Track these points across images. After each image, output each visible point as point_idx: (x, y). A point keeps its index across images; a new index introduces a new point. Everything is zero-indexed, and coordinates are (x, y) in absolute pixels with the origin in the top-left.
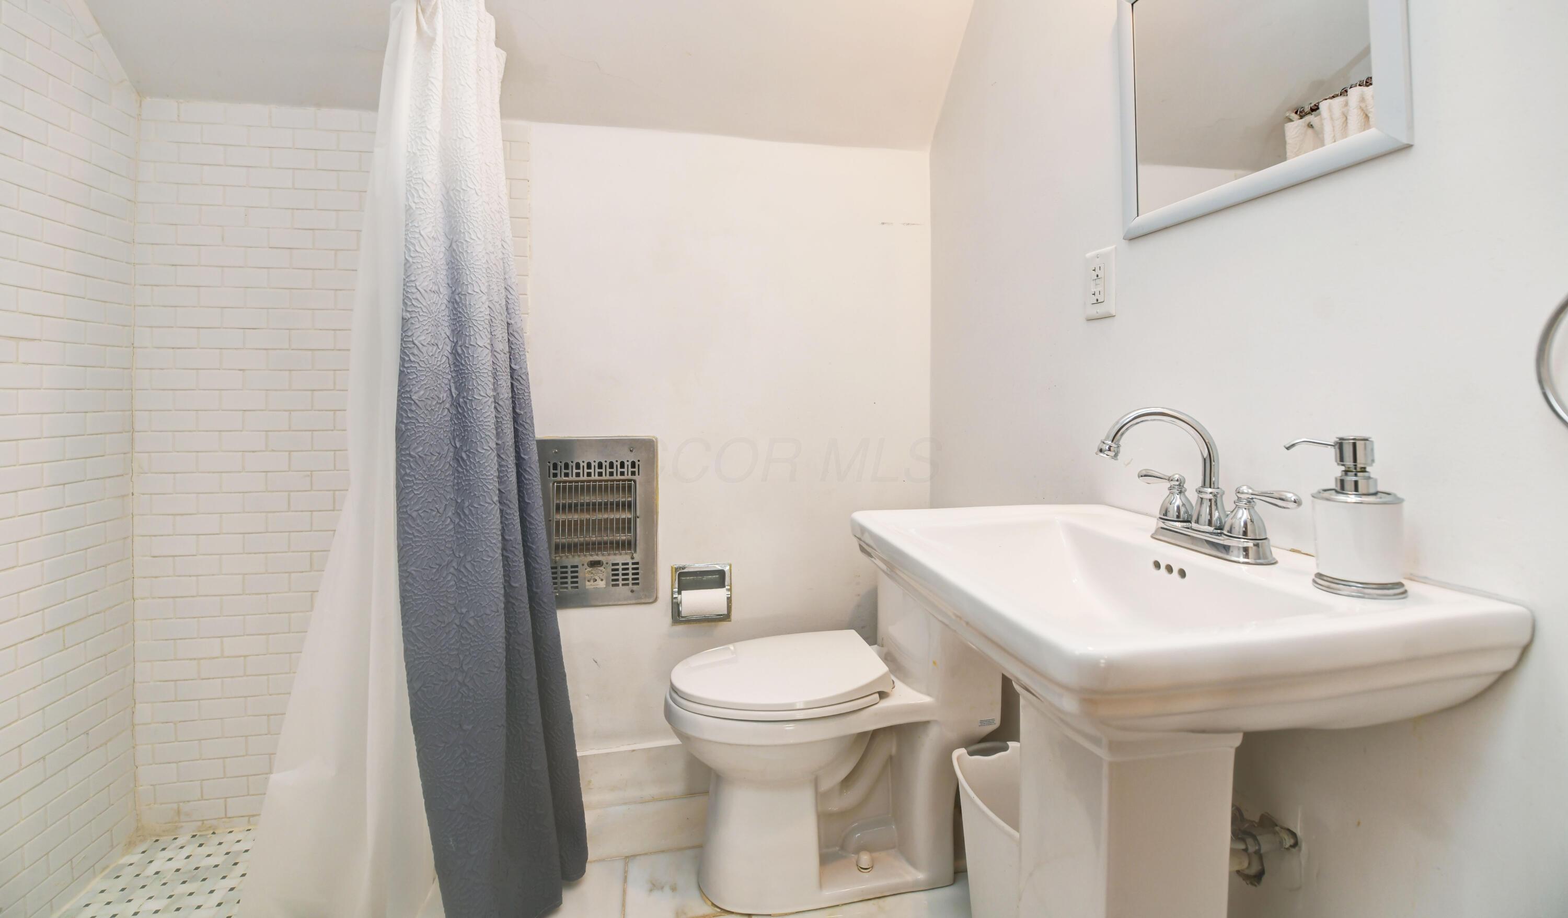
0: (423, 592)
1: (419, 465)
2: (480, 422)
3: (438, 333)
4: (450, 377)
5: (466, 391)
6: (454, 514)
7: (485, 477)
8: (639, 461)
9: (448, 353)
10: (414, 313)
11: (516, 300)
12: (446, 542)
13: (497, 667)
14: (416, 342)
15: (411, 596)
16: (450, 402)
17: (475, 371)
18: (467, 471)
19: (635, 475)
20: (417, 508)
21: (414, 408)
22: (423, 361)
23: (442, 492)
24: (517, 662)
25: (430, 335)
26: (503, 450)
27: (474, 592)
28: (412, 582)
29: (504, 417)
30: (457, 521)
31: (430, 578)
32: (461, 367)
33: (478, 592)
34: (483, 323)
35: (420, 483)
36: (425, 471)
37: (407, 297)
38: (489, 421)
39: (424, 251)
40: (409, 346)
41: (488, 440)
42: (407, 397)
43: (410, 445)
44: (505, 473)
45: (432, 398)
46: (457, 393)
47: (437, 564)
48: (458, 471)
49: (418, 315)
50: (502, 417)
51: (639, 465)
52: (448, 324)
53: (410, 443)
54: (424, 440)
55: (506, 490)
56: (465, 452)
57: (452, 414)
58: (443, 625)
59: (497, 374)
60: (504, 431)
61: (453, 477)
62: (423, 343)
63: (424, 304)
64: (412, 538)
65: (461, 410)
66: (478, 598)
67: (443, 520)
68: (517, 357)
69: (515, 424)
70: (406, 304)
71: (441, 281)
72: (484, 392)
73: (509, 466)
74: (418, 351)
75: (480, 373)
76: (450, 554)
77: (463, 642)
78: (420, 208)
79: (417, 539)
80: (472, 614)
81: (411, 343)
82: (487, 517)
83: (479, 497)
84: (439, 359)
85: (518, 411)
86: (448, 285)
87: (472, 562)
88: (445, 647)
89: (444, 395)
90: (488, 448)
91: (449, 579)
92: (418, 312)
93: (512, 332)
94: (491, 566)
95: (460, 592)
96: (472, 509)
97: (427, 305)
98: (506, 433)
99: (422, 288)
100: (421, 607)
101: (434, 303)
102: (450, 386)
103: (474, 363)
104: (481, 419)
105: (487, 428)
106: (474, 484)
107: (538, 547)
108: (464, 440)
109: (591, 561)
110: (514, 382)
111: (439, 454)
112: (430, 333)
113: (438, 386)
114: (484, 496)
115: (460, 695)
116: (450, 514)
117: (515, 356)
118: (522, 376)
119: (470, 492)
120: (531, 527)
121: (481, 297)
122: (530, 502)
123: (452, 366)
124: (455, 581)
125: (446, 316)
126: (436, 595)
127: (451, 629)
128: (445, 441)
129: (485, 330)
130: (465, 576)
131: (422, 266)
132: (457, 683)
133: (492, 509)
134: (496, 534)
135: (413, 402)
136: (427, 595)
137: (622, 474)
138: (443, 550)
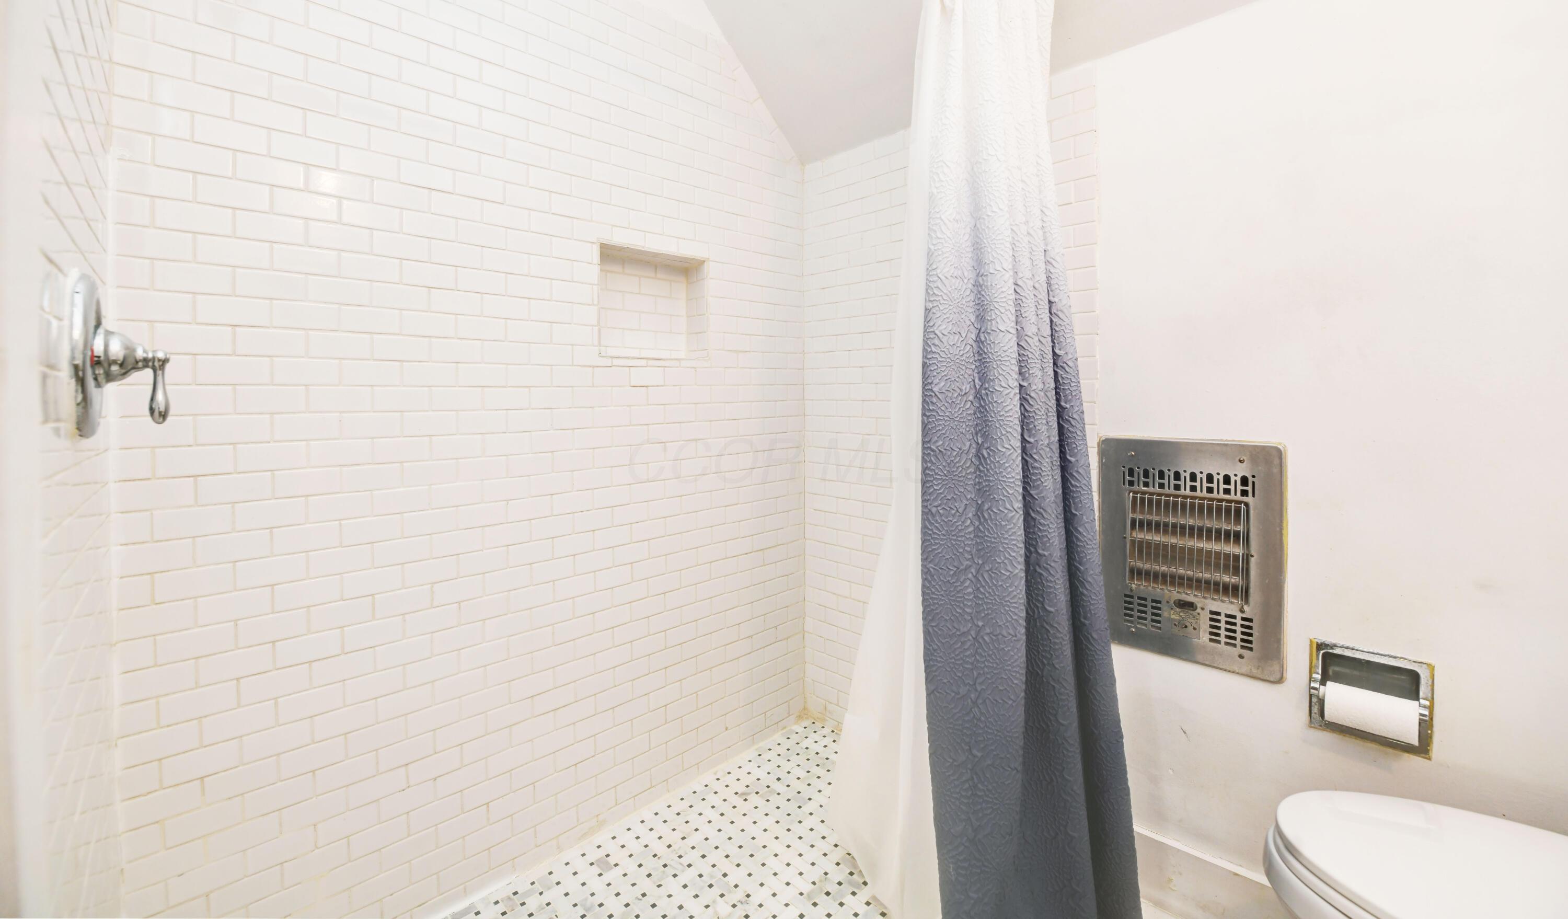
0: (940, 592)
1: (939, 460)
2: (1000, 416)
3: (961, 320)
4: (973, 367)
5: (988, 382)
6: (974, 515)
7: (1005, 479)
8: (1254, 476)
9: (972, 341)
10: (935, 302)
11: (1060, 274)
12: (965, 545)
13: (1012, 700)
14: (937, 332)
15: (929, 593)
16: (974, 394)
17: (996, 359)
18: (988, 470)
19: (1247, 496)
20: (936, 504)
21: (934, 400)
22: (944, 351)
23: (963, 490)
24: (1052, 700)
25: (951, 323)
26: (1036, 449)
27: (991, 606)
28: (930, 579)
29: (1037, 412)
30: (977, 523)
31: (947, 579)
32: (984, 356)
33: (994, 608)
34: (1004, 305)
35: (939, 478)
36: (944, 467)
37: (930, 286)
38: (1011, 416)
39: (945, 236)
40: (931, 336)
41: (1010, 438)
42: (929, 389)
43: (931, 439)
44: (1038, 477)
45: (953, 390)
46: (981, 384)
47: (955, 567)
48: (979, 468)
49: (938, 304)
50: (1034, 411)
51: (1254, 483)
52: (973, 310)
53: (931, 436)
54: (944, 434)
55: (1039, 496)
56: (986, 449)
57: (975, 406)
58: (958, 633)
59: (1029, 362)
60: (1037, 428)
61: (975, 475)
62: (943, 332)
63: (945, 291)
64: (931, 534)
65: (984, 403)
66: (994, 614)
67: (962, 520)
68: (1062, 340)
69: (1060, 420)
70: (929, 293)
71: (966, 265)
72: (1005, 383)
73: (1043, 469)
74: (939, 341)
75: (1001, 361)
76: (969, 559)
77: (978, 657)
78: (941, 192)
79: (935, 536)
80: (988, 631)
81: (933, 333)
82: (1006, 525)
83: (998, 501)
84: (962, 348)
85: (1063, 404)
86: (973, 267)
87: (990, 572)
88: (959, 657)
89: (966, 387)
90: (1010, 447)
91: (966, 584)
92: (939, 300)
93: (1055, 311)
94: (1010, 581)
95: (977, 602)
96: (992, 513)
97: (947, 292)
98: (1039, 430)
99: (943, 275)
100: (937, 608)
101: (956, 289)
102: (974, 377)
103: (996, 350)
104: (1002, 413)
105: (1008, 423)
106: (993, 485)
107: (1087, 569)
108: (986, 436)
109: (1180, 600)
110: (1058, 370)
111: (960, 449)
112: (951, 321)
113: (961, 377)
114: (1004, 500)
115: (972, 715)
116: (970, 515)
117: (1059, 340)
118: (1068, 362)
119: (990, 495)
120: (1078, 543)
121: (1003, 275)
122: (1077, 513)
123: (976, 355)
124: (973, 589)
125: (971, 302)
126: (952, 599)
127: (966, 640)
128: (968, 436)
129: (1008, 313)
130: (983, 587)
131: (942, 251)
132: (969, 700)
133: (1012, 517)
134: (1017, 546)
135: (933, 394)
136: (943, 596)
137: (1227, 491)
138: (961, 552)
